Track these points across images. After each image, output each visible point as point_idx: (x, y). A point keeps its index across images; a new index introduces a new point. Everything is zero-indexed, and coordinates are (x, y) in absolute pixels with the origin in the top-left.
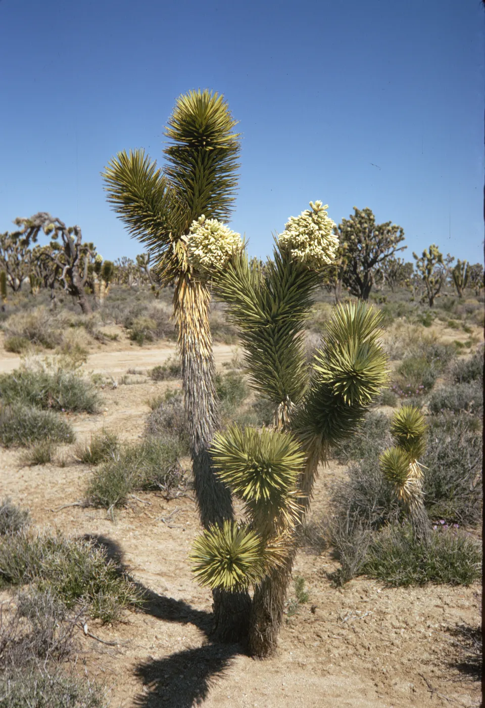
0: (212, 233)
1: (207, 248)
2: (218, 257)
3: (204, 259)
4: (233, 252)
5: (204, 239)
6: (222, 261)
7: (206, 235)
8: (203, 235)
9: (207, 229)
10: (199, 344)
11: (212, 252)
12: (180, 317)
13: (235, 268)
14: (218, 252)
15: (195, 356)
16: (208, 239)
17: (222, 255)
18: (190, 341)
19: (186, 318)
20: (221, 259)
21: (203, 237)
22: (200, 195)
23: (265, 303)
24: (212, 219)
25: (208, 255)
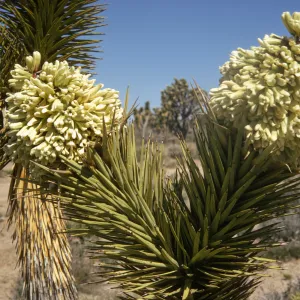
0: (57, 89)
1: (45, 122)
2: (72, 144)
3: (39, 147)
4: (104, 131)
5: (38, 104)
6: (81, 152)
7: (42, 93)
8: (37, 95)
9: (45, 81)
10: (51, 266)
11: (57, 133)
12: (20, 224)
13: (109, 163)
14: (70, 131)
15: (44, 284)
16: (47, 103)
17: (80, 137)
18: (37, 262)
19: (28, 226)
20: (78, 146)
21: (37, 98)
22: (45, 32)
23: (178, 239)
24: (57, 62)
25: (48, 139)
